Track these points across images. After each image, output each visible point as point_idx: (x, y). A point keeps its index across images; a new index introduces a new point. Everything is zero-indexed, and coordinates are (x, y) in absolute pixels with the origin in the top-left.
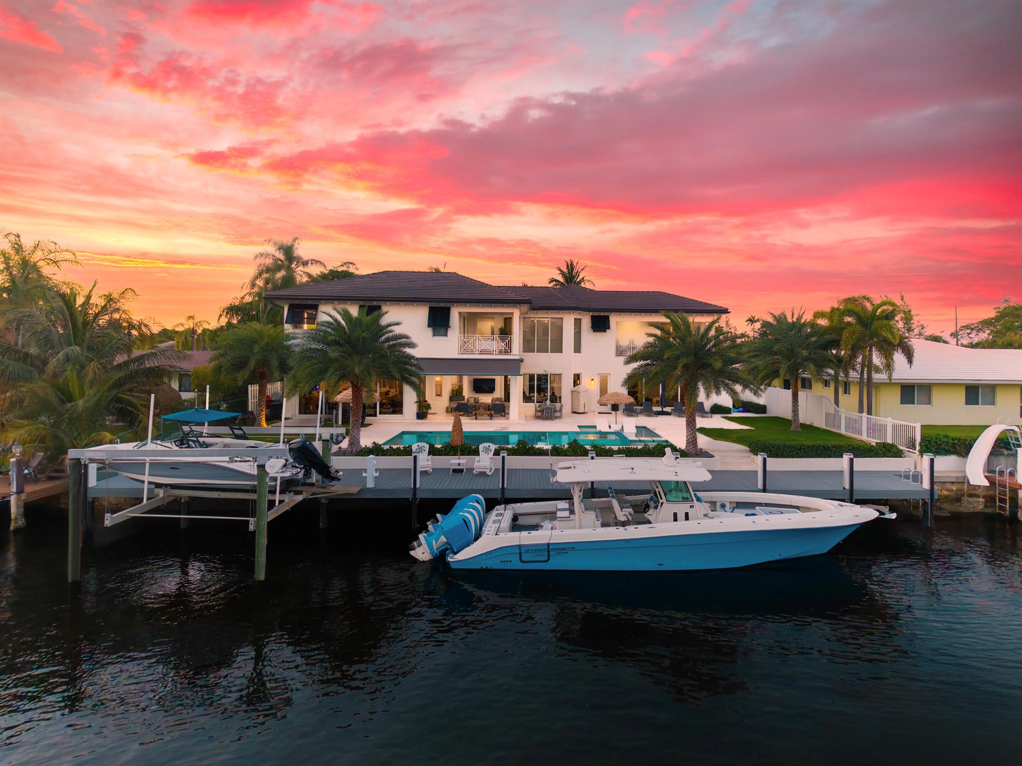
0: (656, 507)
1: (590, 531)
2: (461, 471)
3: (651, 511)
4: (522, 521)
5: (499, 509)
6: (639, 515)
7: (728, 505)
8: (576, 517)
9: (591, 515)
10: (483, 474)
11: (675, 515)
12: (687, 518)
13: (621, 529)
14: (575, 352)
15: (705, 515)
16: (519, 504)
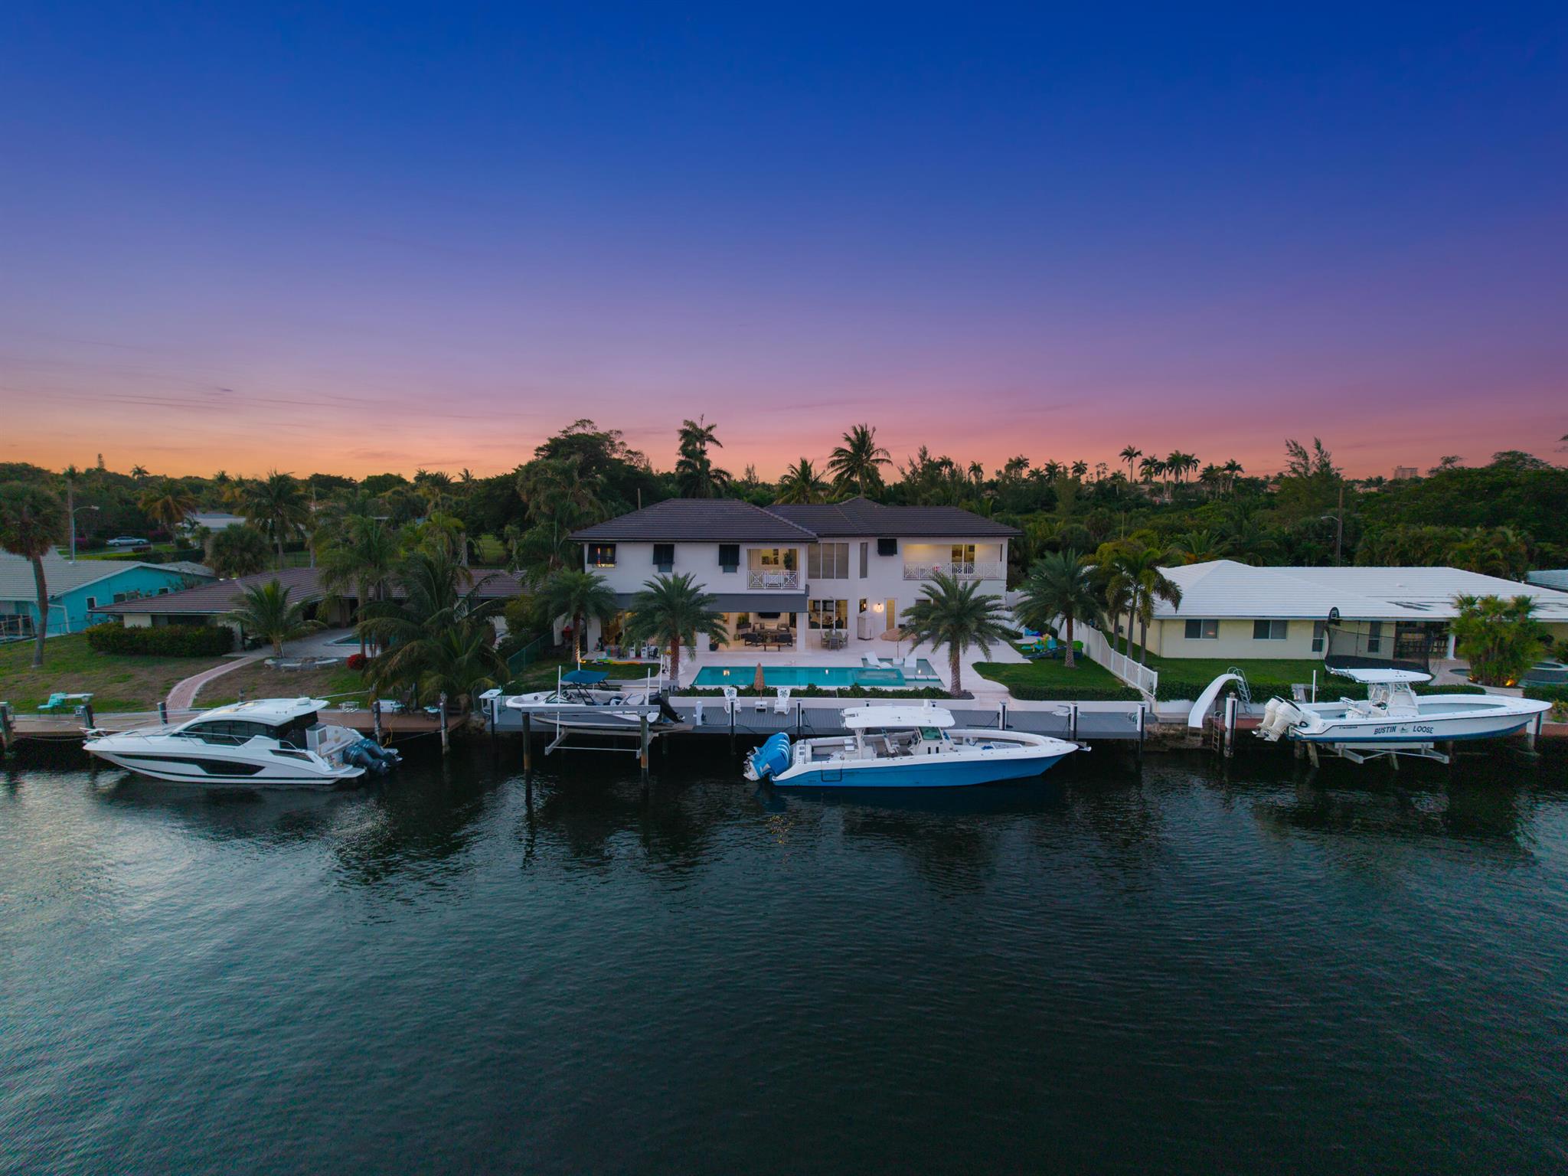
0: (916, 743)
1: (870, 760)
2: (764, 710)
3: (912, 746)
4: (818, 751)
5: (800, 743)
6: (904, 748)
7: (971, 740)
8: (859, 750)
9: (870, 749)
10: (781, 714)
11: (929, 749)
12: (937, 751)
13: (891, 759)
14: (861, 577)
15: (951, 749)
16: (814, 739)
